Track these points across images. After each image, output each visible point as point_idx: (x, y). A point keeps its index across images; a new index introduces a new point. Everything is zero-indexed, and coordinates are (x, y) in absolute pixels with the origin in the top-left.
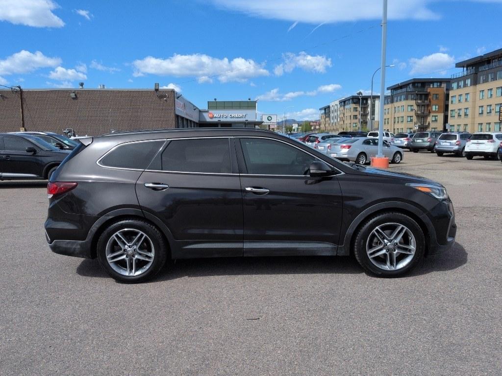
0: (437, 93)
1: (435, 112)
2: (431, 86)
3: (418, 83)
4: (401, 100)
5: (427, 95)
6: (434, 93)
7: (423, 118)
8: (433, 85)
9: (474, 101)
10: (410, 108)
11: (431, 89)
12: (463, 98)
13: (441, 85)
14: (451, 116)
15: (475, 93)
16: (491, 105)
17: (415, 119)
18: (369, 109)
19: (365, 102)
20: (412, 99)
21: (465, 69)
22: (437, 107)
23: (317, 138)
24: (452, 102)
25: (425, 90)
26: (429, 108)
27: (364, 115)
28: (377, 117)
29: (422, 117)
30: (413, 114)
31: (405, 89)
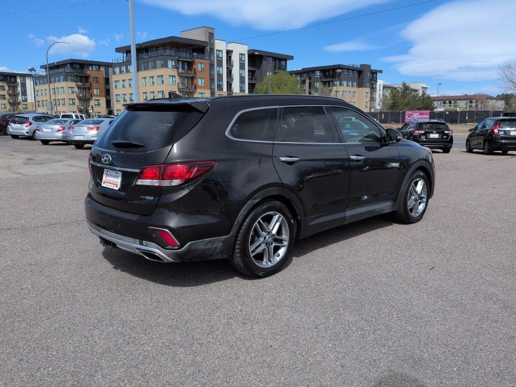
0: (97, 76)
1: (97, 95)
2: (90, 69)
3: (76, 64)
4: (59, 81)
5: (87, 78)
6: (94, 76)
7: (85, 102)
8: (92, 68)
9: (138, 87)
10: (70, 90)
11: (91, 71)
12: (127, 84)
13: (99, 68)
14: (117, 101)
15: (137, 79)
16: (153, 92)
17: (77, 102)
18: (19, 89)
19: (13, 80)
20: (72, 81)
21: (125, 55)
22: (98, 91)
23: (27, 119)
24: (116, 87)
25: (85, 73)
26: (91, 91)
27: (14, 95)
28: (30, 98)
29: (85, 100)
30: (74, 96)
31: (63, 69)
